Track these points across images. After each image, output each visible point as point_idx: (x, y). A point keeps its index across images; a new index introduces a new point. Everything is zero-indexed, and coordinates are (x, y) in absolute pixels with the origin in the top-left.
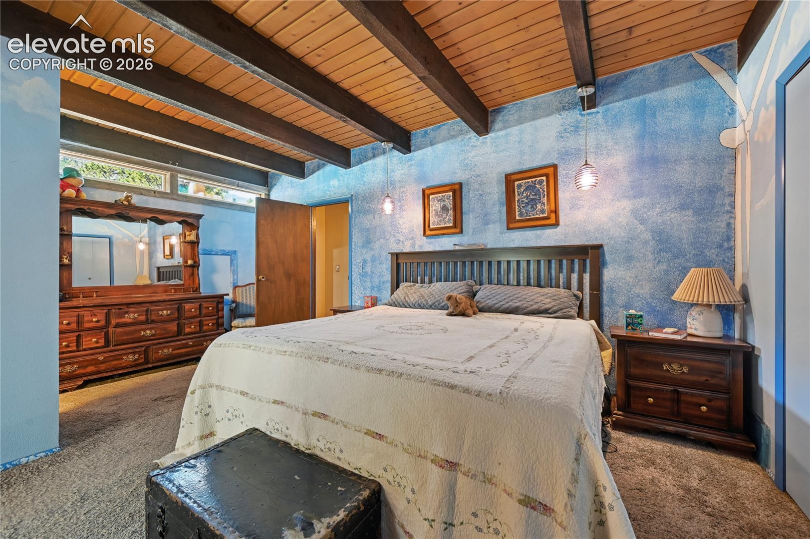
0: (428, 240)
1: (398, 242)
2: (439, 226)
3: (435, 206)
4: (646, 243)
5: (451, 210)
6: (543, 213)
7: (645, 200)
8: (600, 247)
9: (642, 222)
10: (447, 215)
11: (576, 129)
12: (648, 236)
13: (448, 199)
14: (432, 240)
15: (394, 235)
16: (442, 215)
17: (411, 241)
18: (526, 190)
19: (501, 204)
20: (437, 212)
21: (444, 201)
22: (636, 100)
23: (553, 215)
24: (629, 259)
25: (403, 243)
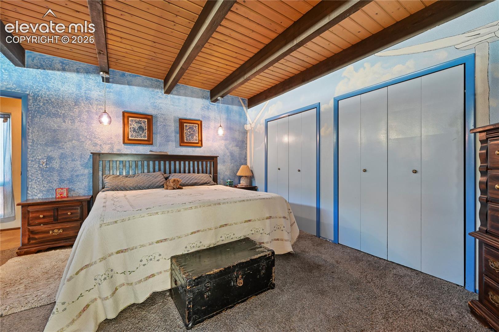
0: (126, 146)
1: (95, 145)
2: (136, 138)
3: (134, 125)
4: (228, 156)
5: (146, 129)
6: (196, 141)
7: (228, 142)
8: (216, 157)
9: (228, 149)
10: (143, 132)
11: (208, 108)
12: (228, 154)
13: (144, 123)
14: (129, 146)
15: (90, 139)
16: (139, 132)
17: (109, 146)
18: (189, 128)
19: (176, 133)
20: (135, 129)
21: (141, 123)
22: (226, 105)
23: (200, 142)
24: (224, 162)
25: (100, 146)
